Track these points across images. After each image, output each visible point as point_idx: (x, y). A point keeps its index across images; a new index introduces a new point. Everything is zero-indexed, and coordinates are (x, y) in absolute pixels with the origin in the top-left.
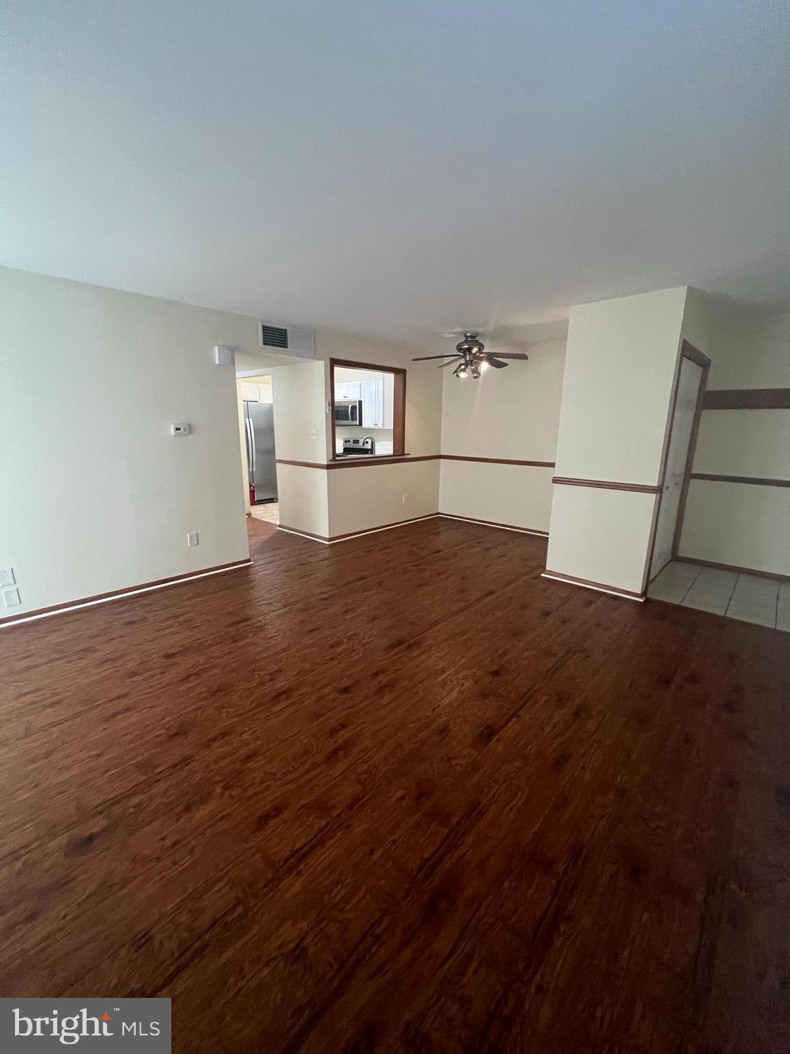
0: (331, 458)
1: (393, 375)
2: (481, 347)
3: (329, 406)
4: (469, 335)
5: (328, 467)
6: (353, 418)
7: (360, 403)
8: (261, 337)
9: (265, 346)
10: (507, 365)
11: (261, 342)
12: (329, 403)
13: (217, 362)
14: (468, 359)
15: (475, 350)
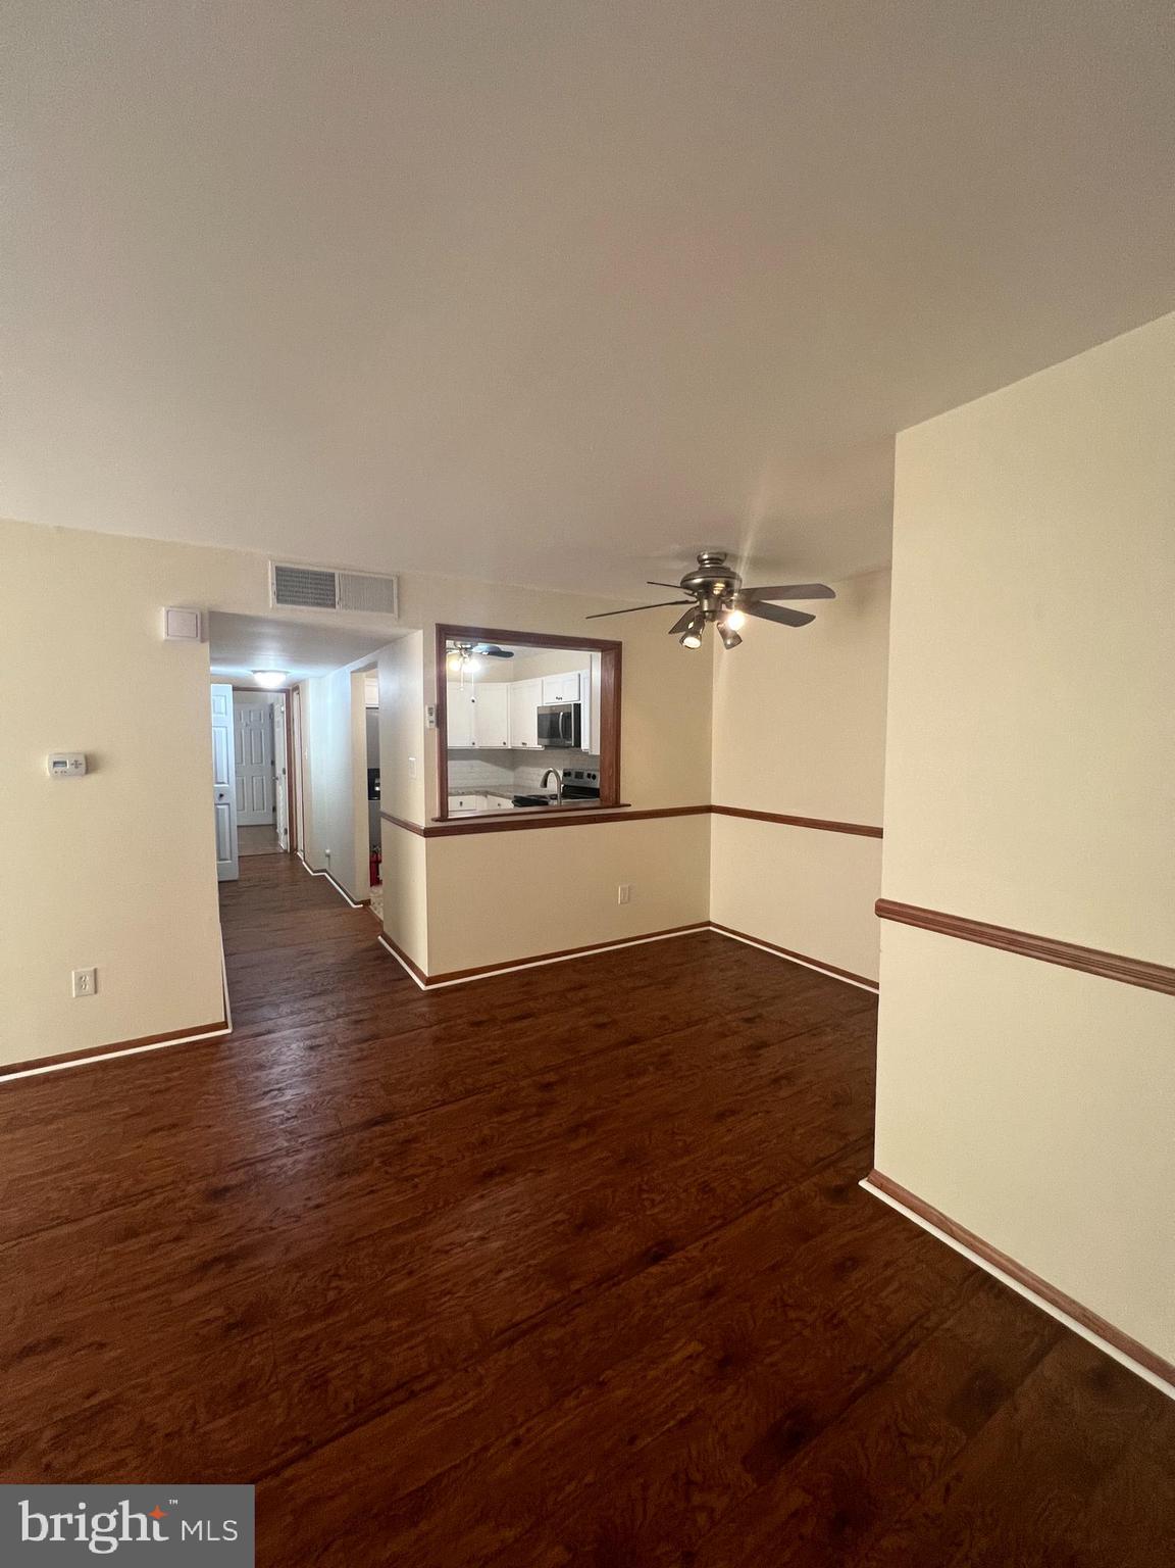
0: (437, 814)
1: (600, 654)
2: (730, 579)
3: (431, 714)
4: (706, 557)
5: (428, 833)
6: (567, 735)
7: (578, 707)
8: (271, 589)
9: (280, 605)
10: (814, 617)
11: (271, 597)
12: (430, 709)
13: (164, 636)
14: (706, 609)
15: (719, 587)
